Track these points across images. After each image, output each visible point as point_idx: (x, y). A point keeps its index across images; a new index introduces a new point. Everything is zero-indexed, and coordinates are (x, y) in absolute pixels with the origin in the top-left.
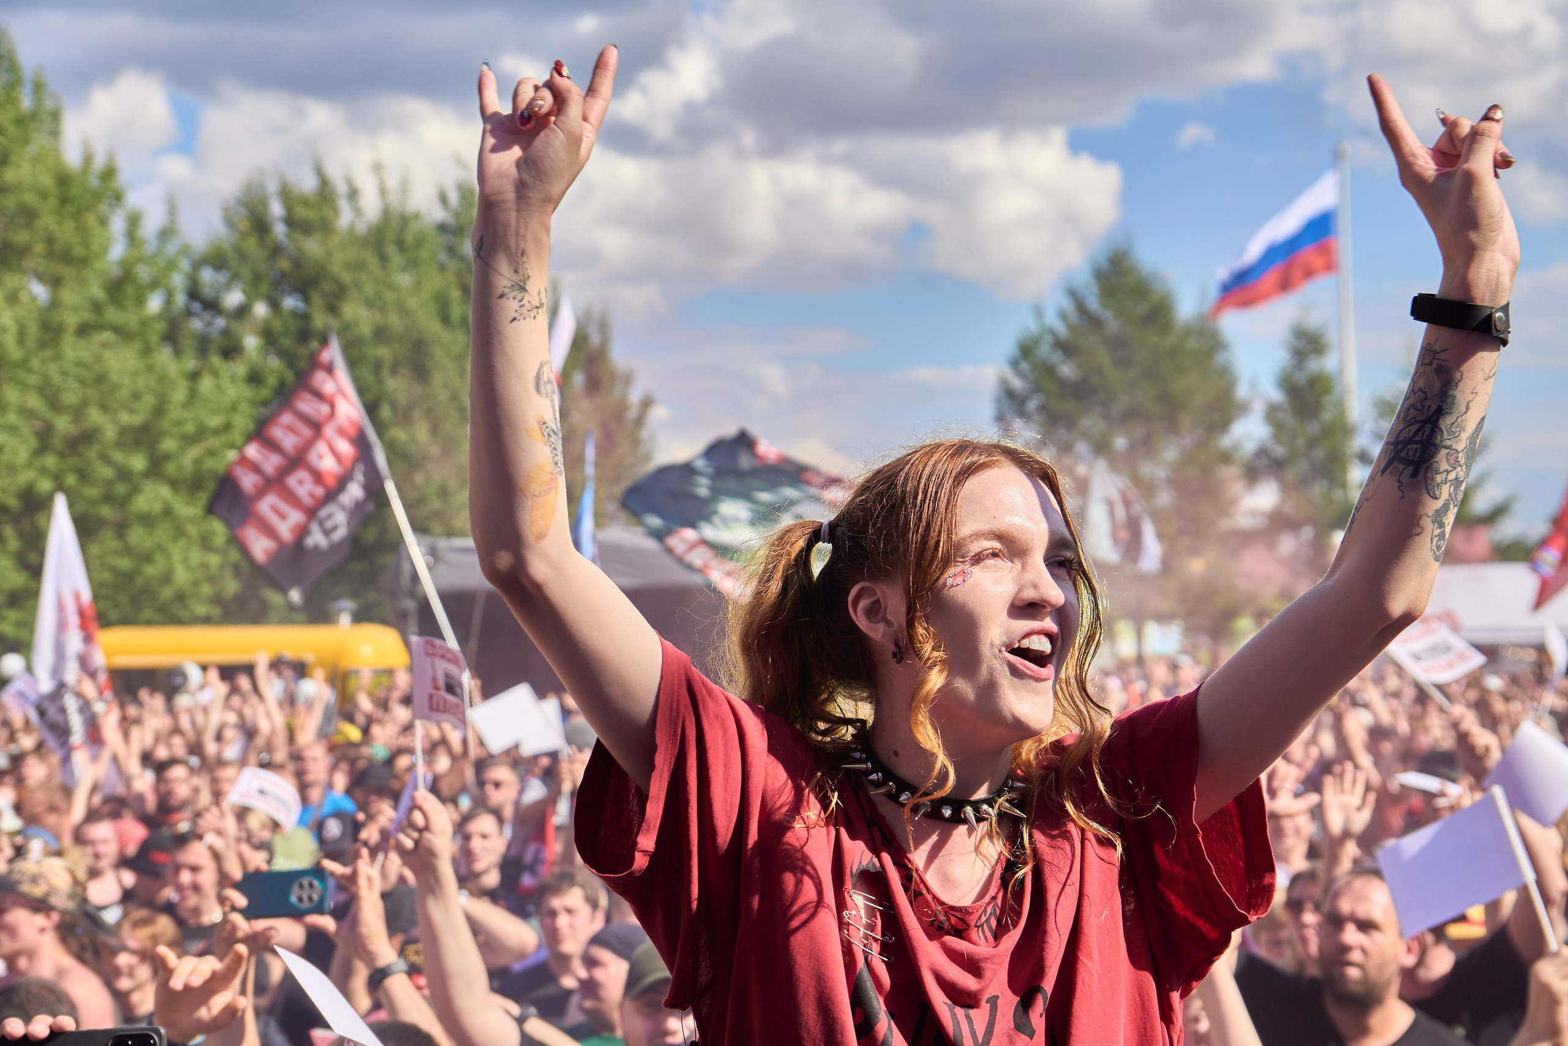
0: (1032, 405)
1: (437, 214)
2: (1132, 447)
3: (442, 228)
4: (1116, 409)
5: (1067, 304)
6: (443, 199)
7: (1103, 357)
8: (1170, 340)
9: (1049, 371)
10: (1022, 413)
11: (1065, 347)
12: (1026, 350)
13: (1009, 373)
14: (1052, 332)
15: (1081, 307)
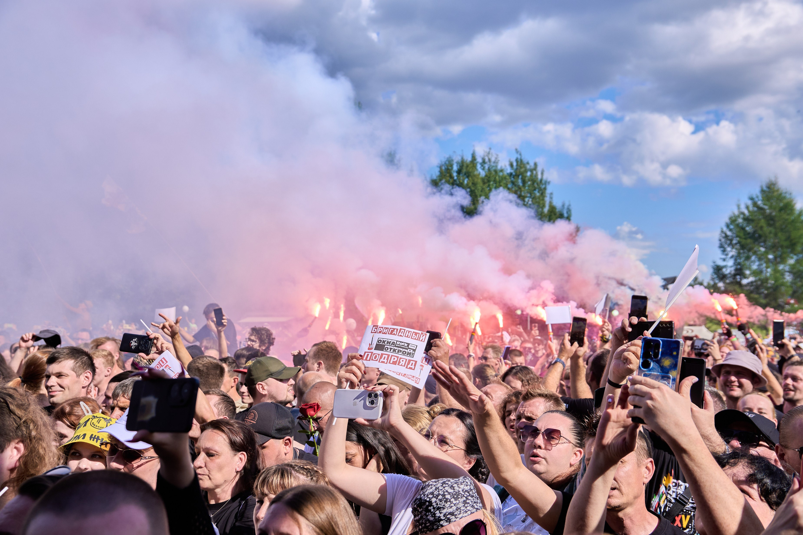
0: (734, 242)
1: (509, 170)
2: (775, 258)
3: (511, 174)
4: (769, 244)
5: (750, 203)
6: (511, 165)
7: (763, 223)
8: (792, 218)
9: (743, 229)
10: (731, 244)
11: (747, 220)
12: (733, 220)
13: (725, 229)
14: (743, 213)
15: (755, 204)
